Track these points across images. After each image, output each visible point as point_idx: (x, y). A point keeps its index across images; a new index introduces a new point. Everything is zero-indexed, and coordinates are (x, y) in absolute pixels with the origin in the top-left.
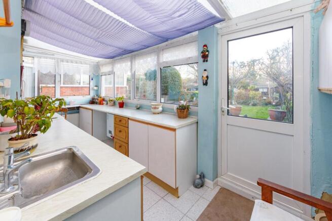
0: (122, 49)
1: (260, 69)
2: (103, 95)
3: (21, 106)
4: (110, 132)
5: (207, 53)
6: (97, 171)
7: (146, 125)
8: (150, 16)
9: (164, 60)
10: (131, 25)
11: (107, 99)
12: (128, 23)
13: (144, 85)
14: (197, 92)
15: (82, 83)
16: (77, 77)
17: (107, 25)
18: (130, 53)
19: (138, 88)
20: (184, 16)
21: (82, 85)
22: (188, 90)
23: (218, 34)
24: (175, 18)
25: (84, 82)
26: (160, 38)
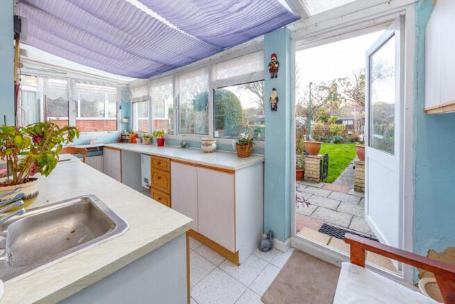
0: (161, 63)
1: (345, 92)
2: (136, 129)
3: (12, 136)
4: (146, 180)
5: (276, 65)
6: (124, 226)
7: (195, 168)
8: (198, 11)
9: (219, 78)
10: (171, 26)
11: (141, 135)
12: (168, 23)
13: (193, 117)
14: (262, 126)
15: (106, 115)
16: (100, 106)
17: (137, 26)
18: (172, 69)
19: (183, 121)
20: (245, 10)
21: (107, 118)
22: (250, 123)
23: (291, 39)
24: (232, 13)
25: (109, 113)
26: (212, 46)
